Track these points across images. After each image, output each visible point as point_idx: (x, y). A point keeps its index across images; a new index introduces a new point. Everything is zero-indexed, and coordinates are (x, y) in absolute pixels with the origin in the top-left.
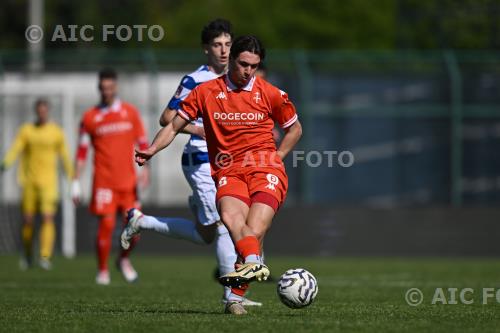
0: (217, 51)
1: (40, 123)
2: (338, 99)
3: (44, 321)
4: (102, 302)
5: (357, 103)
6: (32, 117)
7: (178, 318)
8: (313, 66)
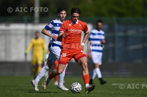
0: (62, 15)
1: (37, 38)
2: (126, 31)
3: (39, 96)
4: (56, 90)
5: (131, 33)
6: (34, 36)
7: (78, 95)
8: (118, 22)
